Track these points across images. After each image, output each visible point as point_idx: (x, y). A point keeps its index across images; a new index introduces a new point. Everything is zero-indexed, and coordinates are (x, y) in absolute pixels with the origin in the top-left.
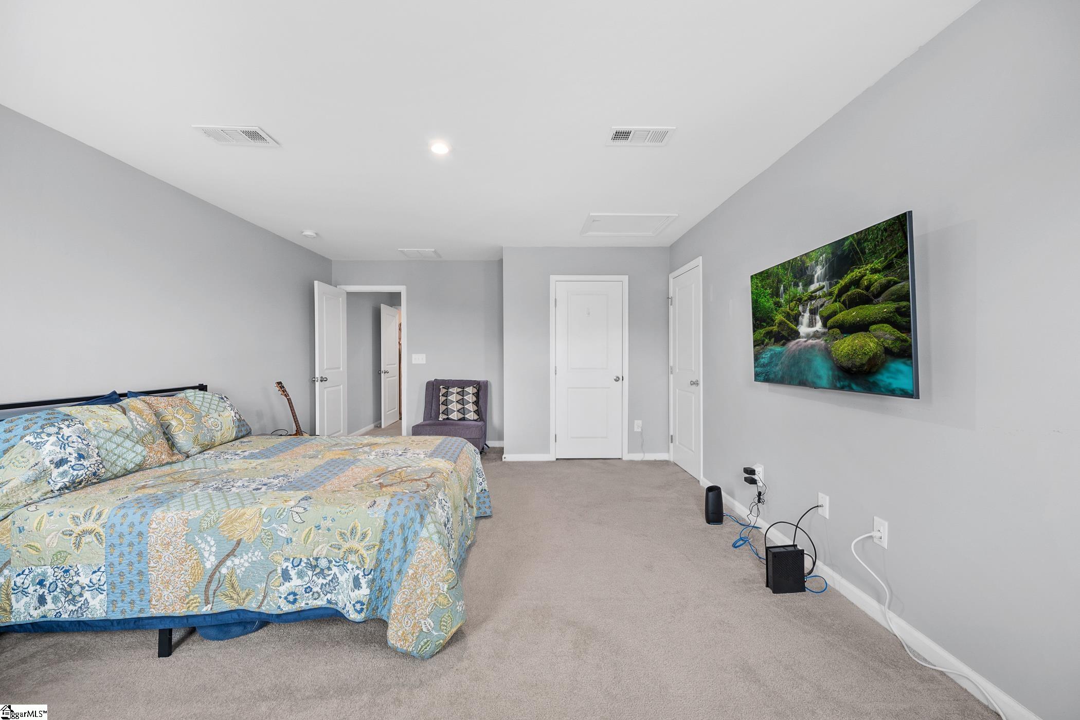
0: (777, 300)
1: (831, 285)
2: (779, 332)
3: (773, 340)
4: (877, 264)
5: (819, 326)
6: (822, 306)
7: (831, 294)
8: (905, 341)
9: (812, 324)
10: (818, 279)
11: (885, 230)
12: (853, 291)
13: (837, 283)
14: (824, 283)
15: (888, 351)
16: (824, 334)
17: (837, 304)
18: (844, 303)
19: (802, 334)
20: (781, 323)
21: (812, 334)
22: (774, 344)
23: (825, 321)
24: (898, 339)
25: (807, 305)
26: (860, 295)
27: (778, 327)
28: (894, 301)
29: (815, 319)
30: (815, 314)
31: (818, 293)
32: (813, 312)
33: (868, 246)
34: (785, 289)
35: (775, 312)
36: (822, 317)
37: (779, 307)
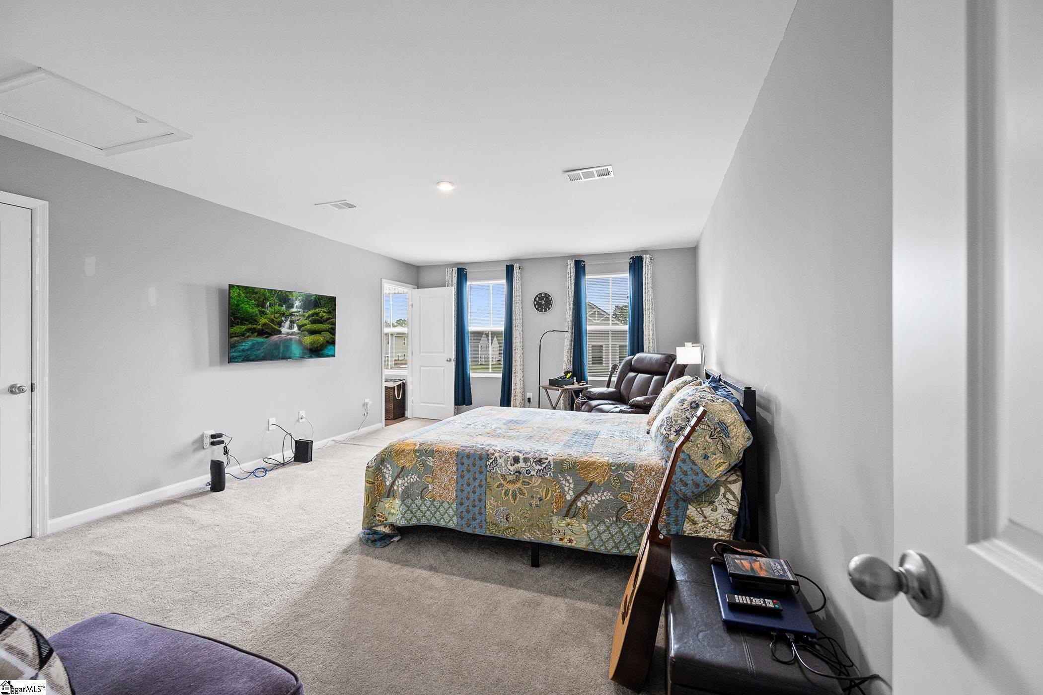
0: (263, 309)
1: (304, 312)
2: (263, 330)
3: (256, 334)
4: (325, 310)
5: (296, 329)
6: (298, 320)
7: (304, 316)
8: (333, 338)
9: (291, 327)
10: (296, 306)
11: (329, 299)
12: (315, 317)
13: (307, 312)
14: (300, 310)
15: (328, 342)
16: (299, 333)
17: (307, 321)
18: (310, 321)
19: (283, 332)
20: (264, 324)
21: (290, 333)
22: (257, 337)
23: (300, 327)
24: (331, 338)
25: (288, 318)
26: (318, 320)
27: (262, 326)
28: (331, 325)
29: (294, 326)
30: (293, 323)
31: (296, 314)
32: (292, 322)
33: (323, 302)
34: (271, 305)
35: (259, 317)
36: (297, 325)
37: (265, 314)
